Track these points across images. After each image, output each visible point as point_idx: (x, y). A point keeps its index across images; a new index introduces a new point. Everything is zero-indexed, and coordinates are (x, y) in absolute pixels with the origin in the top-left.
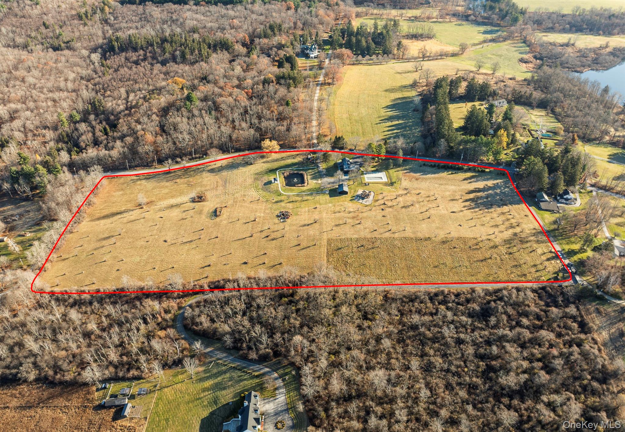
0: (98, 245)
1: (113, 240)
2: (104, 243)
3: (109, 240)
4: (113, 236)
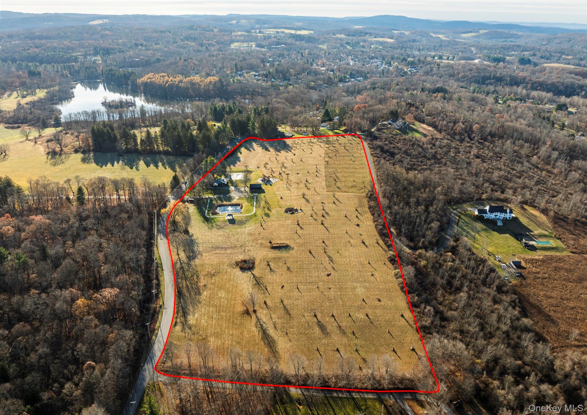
0: (335, 332)
1: (327, 320)
2: (331, 327)
3: (326, 324)
4: (319, 322)
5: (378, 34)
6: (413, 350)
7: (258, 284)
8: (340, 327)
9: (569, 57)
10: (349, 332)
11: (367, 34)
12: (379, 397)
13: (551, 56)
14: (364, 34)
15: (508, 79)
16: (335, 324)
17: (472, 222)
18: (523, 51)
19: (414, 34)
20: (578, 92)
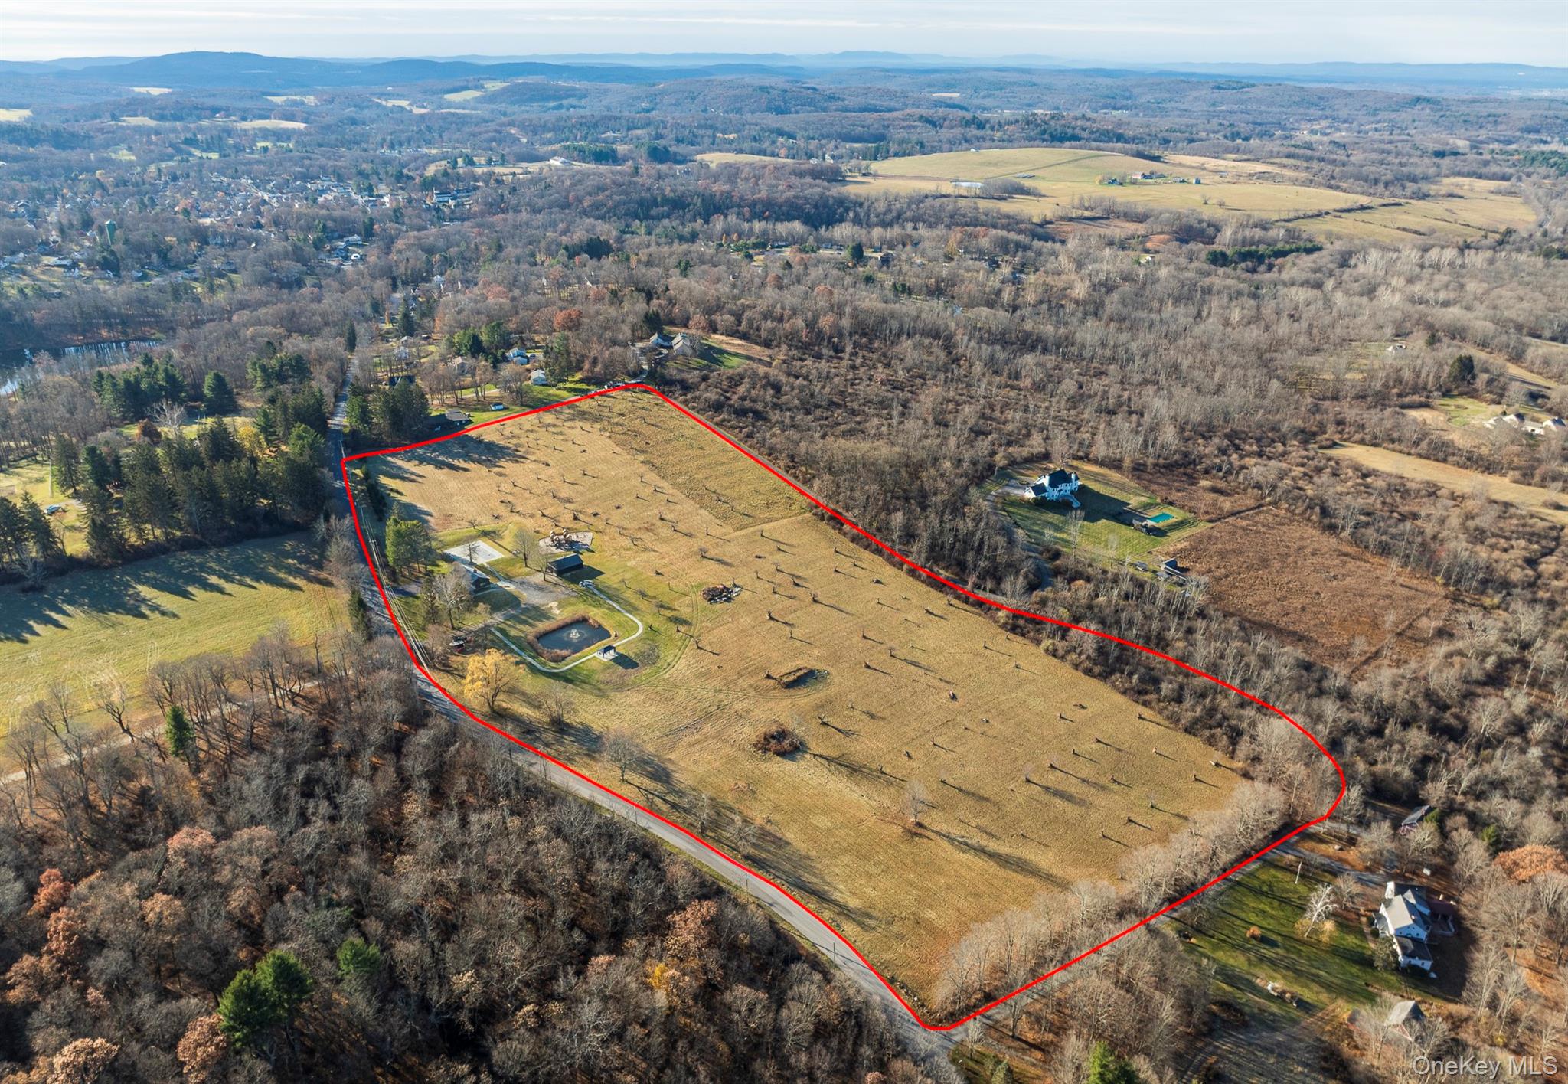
0: (1090, 794)
1: (1053, 779)
2: (1075, 788)
3: (1062, 787)
4: (1047, 789)
5: (245, 110)
6: (1217, 765)
7: (855, 770)
8: (1084, 781)
9: (732, 136)
10: (1105, 781)
11: (215, 110)
12: (1265, 861)
13: (695, 136)
14: (208, 113)
15: (698, 201)
16: (1074, 780)
17: (1033, 514)
18: (629, 129)
19: (332, 102)
20: (841, 215)
